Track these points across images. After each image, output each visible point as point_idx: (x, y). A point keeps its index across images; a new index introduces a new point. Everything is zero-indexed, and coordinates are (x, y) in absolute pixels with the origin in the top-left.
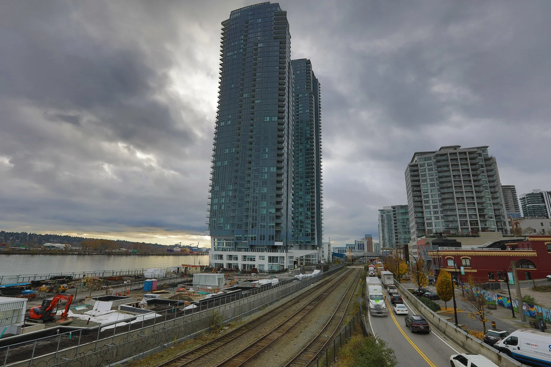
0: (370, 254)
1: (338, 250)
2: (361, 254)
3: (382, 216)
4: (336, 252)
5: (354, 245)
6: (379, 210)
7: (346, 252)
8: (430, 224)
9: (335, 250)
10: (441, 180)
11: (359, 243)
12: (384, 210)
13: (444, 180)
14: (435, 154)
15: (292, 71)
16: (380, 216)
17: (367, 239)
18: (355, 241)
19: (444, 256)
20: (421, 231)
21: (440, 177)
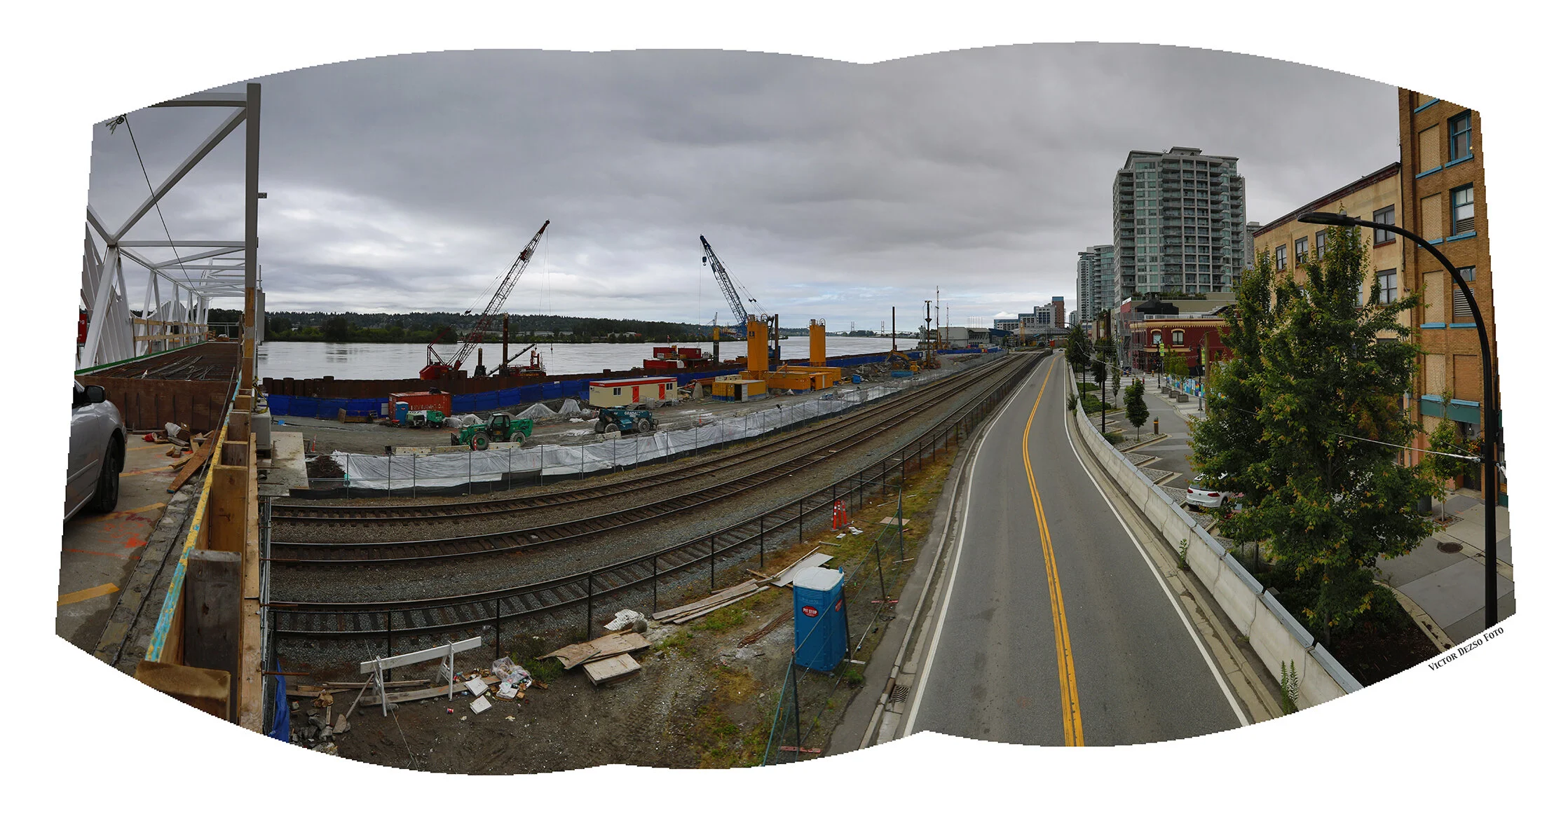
0: (1057, 330)
1: (1004, 325)
2: (1042, 331)
3: (1083, 265)
4: (1000, 329)
5: (1033, 315)
6: (1080, 254)
7: (1015, 328)
8: (1144, 279)
9: (997, 325)
10: (1166, 204)
11: (1040, 311)
12: (1087, 254)
13: (1171, 204)
14: (1162, 158)
16: (1080, 264)
17: (1054, 305)
18: (1035, 308)
19: (1149, 329)
20: (1130, 289)
21: (1166, 200)
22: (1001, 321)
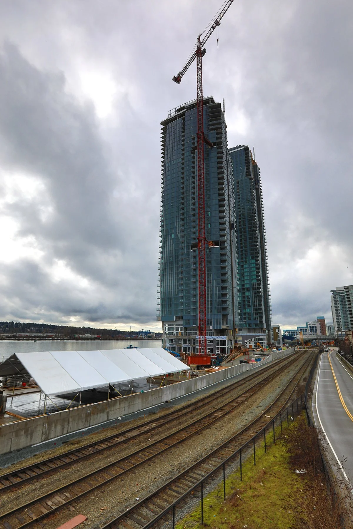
0: (323, 336)
1: (289, 333)
2: (313, 336)
3: (335, 298)
4: (286, 335)
5: (306, 327)
6: (331, 291)
7: (297, 335)
9: (286, 333)
11: (310, 325)
12: (337, 291)
15: (230, 159)
16: (333, 297)
17: (319, 321)
18: (307, 324)
22: (287, 331)
